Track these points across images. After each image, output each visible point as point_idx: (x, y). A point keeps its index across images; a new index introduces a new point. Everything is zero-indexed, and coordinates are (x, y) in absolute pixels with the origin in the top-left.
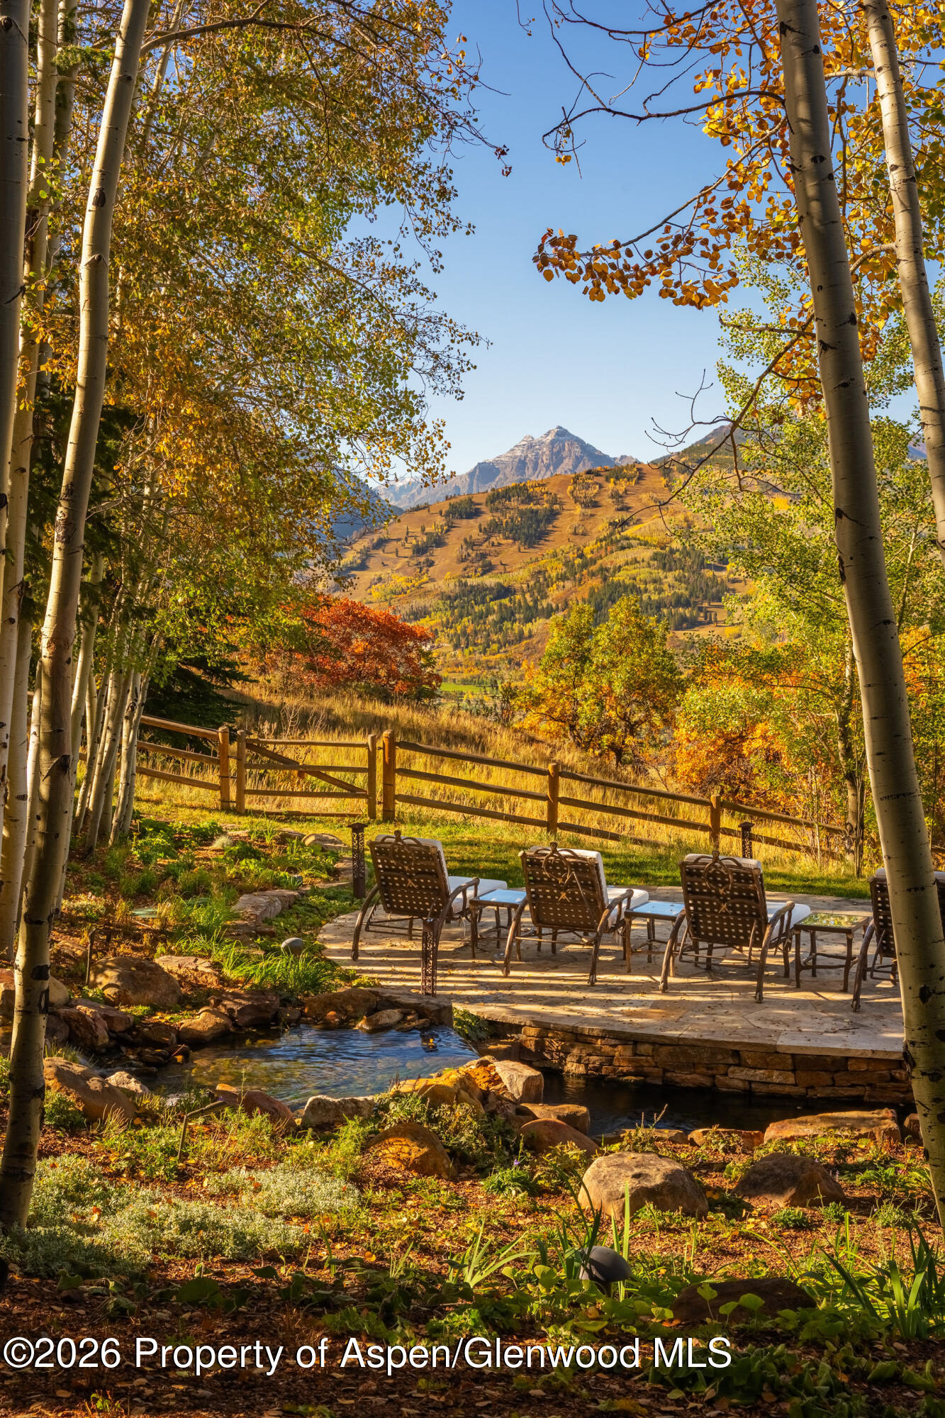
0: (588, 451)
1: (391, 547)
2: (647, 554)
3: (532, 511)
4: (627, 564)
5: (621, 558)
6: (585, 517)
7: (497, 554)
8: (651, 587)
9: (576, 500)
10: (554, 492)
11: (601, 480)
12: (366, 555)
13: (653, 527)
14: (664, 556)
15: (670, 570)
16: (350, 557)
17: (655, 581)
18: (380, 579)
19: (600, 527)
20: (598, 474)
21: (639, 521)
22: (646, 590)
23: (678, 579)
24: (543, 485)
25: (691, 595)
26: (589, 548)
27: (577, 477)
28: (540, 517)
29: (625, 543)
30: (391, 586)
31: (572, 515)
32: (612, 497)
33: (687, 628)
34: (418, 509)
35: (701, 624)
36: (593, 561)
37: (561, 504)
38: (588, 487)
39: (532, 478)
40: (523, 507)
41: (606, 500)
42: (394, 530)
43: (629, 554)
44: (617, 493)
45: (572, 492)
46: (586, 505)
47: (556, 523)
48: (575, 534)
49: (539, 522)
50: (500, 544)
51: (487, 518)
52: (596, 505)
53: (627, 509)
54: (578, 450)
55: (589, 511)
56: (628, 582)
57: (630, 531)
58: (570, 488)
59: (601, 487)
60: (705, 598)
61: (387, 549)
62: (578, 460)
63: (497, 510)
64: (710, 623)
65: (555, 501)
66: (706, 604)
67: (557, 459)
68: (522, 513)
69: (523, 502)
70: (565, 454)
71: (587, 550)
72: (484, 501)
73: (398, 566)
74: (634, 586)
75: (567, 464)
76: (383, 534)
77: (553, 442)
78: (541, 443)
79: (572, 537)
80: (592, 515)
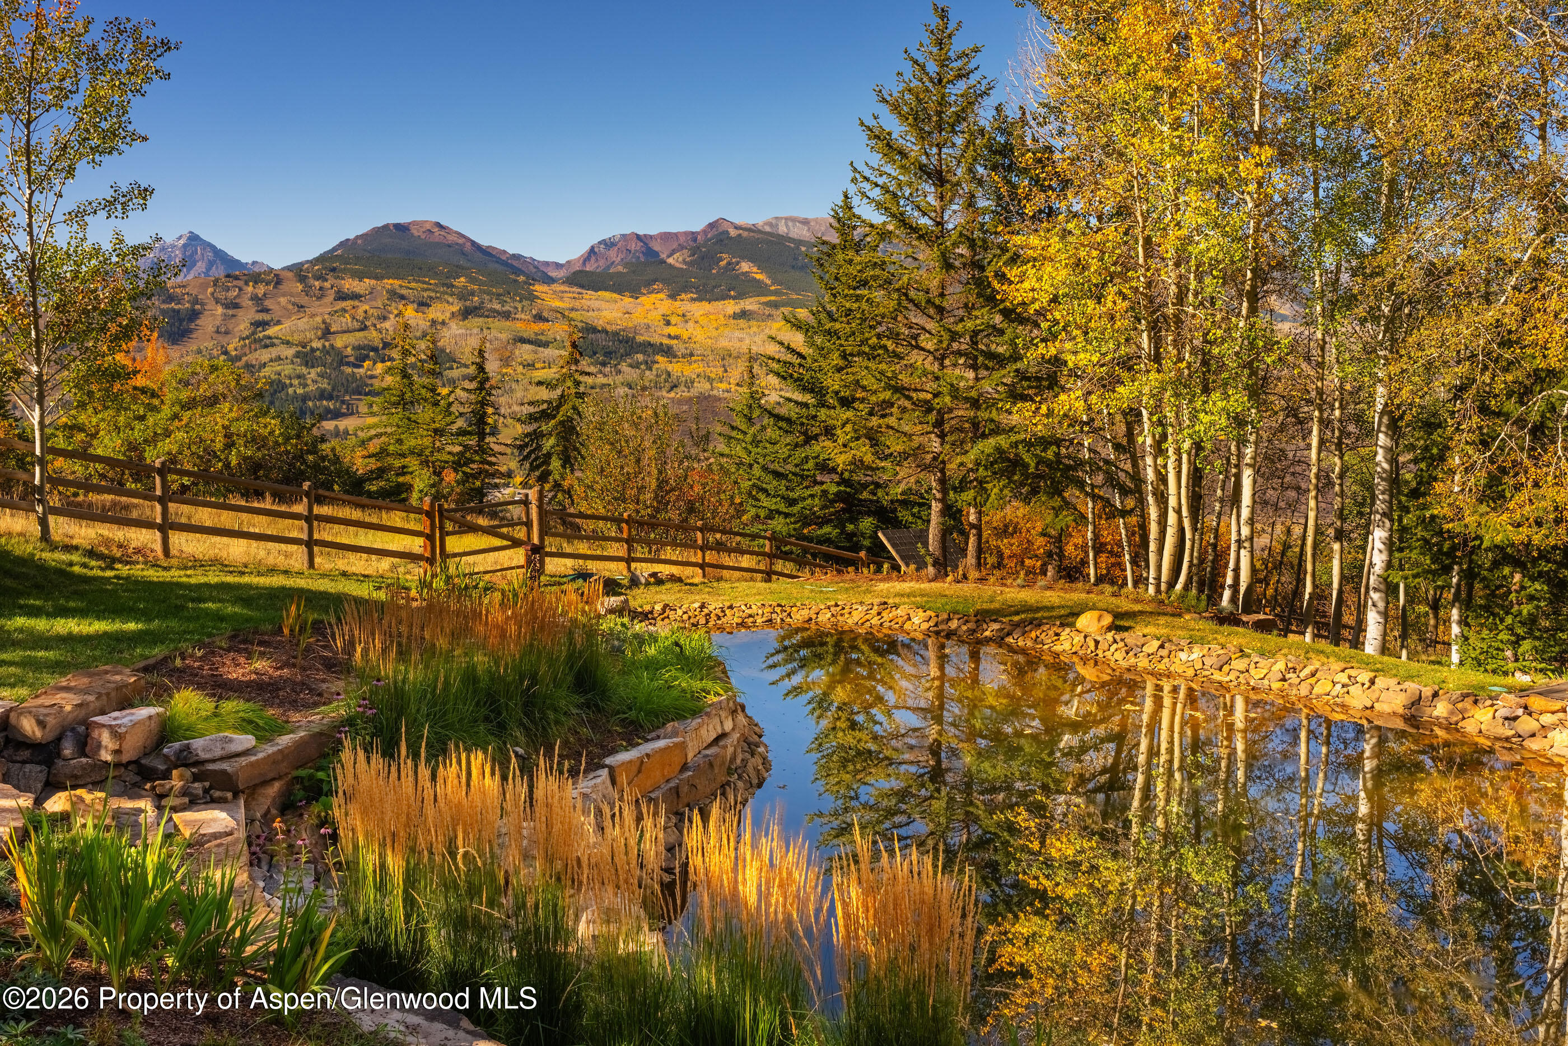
0: (220, 256)
2: (290, 352)
3: (174, 310)
4: (271, 360)
5: (265, 355)
6: (226, 317)
8: (296, 382)
9: (217, 301)
10: (194, 292)
11: (240, 283)
13: (293, 328)
14: (306, 355)
15: (313, 367)
17: (299, 377)
19: (242, 327)
20: (237, 278)
21: (279, 323)
22: (291, 385)
23: (320, 375)
24: (184, 286)
25: (333, 390)
26: (233, 346)
27: (216, 281)
28: (182, 316)
29: (268, 342)
31: (213, 315)
32: (252, 299)
33: (332, 419)
35: (344, 415)
36: (238, 358)
37: (203, 304)
38: (228, 289)
41: (246, 302)
43: (274, 352)
44: (256, 295)
45: (212, 294)
46: (227, 306)
47: (198, 322)
49: (181, 320)
52: (236, 306)
53: (267, 310)
54: (210, 255)
55: (230, 312)
56: (273, 377)
57: (271, 331)
58: (210, 290)
59: (240, 289)
60: (347, 392)
62: (211, 264)
64: (352, 414)
65: (196, 301)
66: (347, 398)
67: (190, 262)
68: (164, 312)
69: (164, 302)
70: (197, 257)
71: (230, 347)
74: (280, 381)
75: (201, 267)
77: (185, 246)
78: (173, 246)
79: (215, 336)
80: (233, 316)
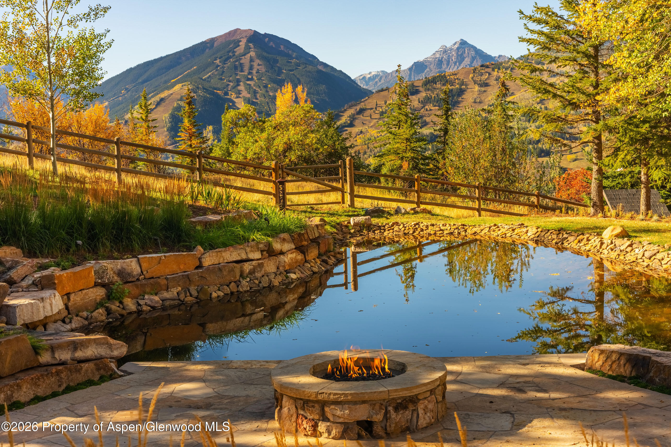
0: (479, 53)
1: (368, 113)
3: (449, 90)
6: (480, 92)
7: (429, 115)
9: (475, 82)
10: (461, 78)
11: (489, 70)
12: (353, 118)
13: (522, 97)
16: (344, 119)
18: (361, 132)
19: (490, 98)
21: (513, 94)
24: (456, 74)
27: (475, 70)
28: (454, 93)
30: (368, 136)
31: (472, 91)
32: (496, 80)
33: (544, 156)
34: (382, 90)
37: (466, 85)
38: (482, 75)
39: (449, 71)
40: (444, 88)
41: (492, 82)
42: (370, 103)
44: (499, 77)
45: (472, 78)
46: (481, 85)
47: (464, 96)
48: (475, 102)
49: (453, 96)
50: (431, 110)
51: (423, 95)
52: (487, 85)
54: (473, 53)
55: (483, 89)
58: (471, 75)
59: (490, 74)
61: (365, 114)
62: (473, 59)
63: (428, 90)
65: (462, 83)
67: (461, 58)
68: (443, 91)
69: (444, 85)
70: (465, 55)
72: (421, 85)
73: (372, 124)
75: (467, 61)
76: (362, 105)
77: (458, 49)
78: (451, 49)
79: (473, 105)
80: (485, 91)
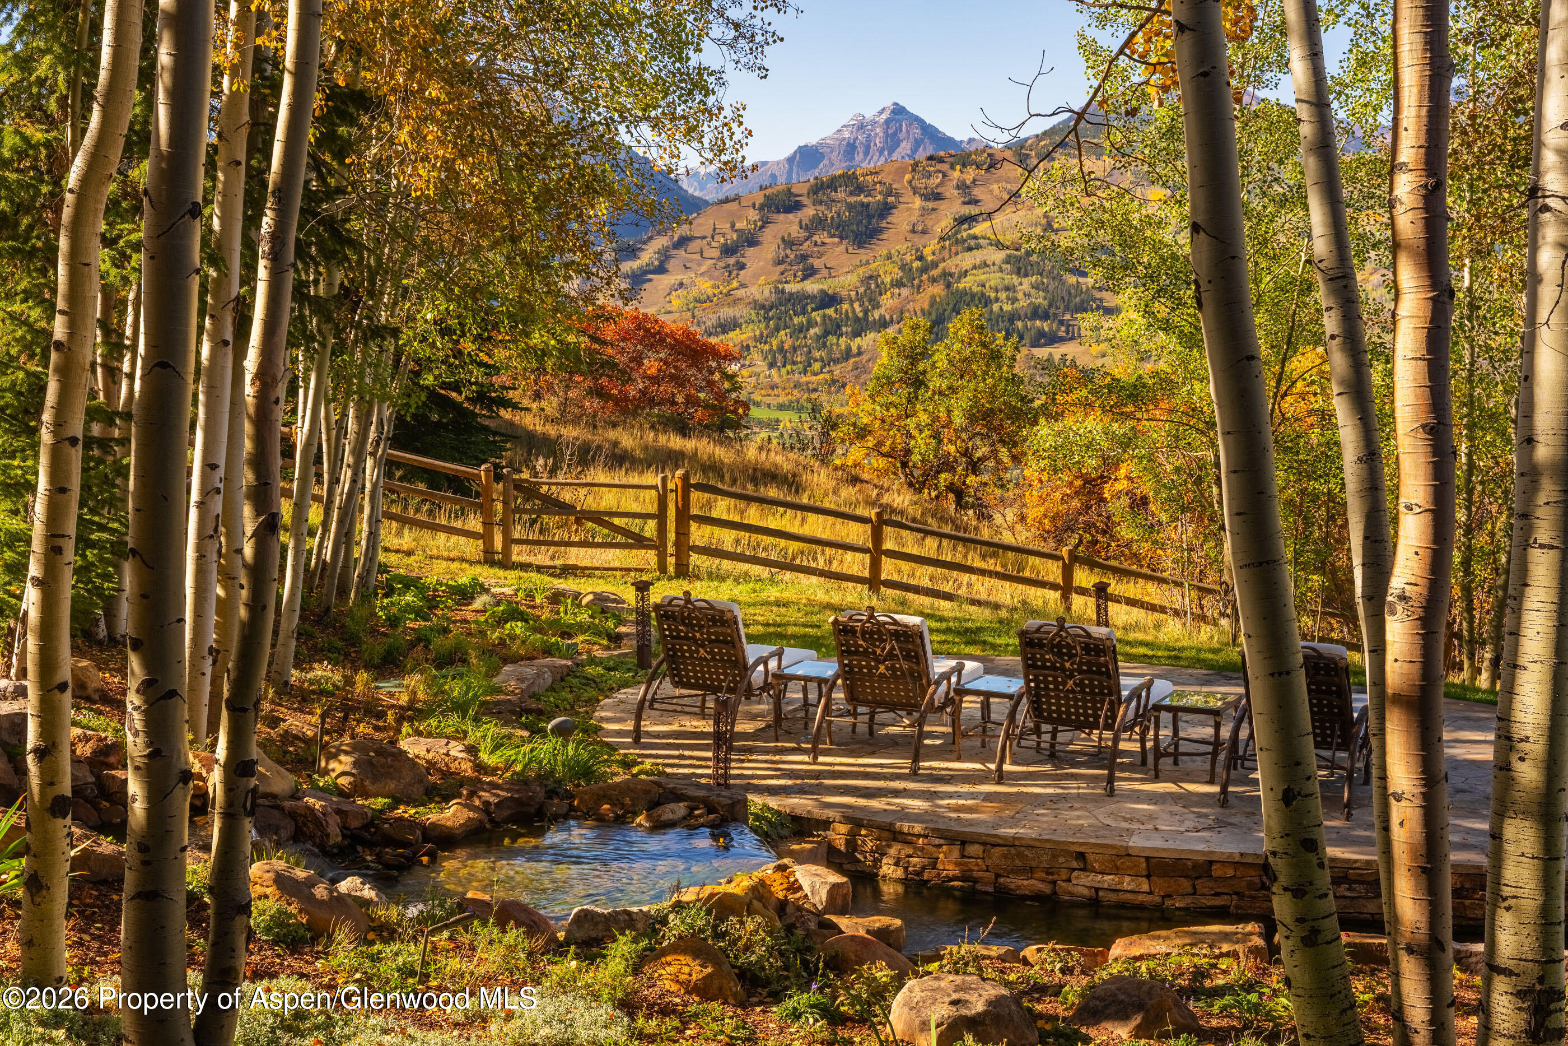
0: (929, 132)
1: (695, 246)
2: (999, 256)
3: (862, 204)
4: (975, 267)
5: (967, 260)
6: (925, 212)
7: (821, 255)
8: (1003, 295)
9: (915, 191)
10: (888, 181)
11: (945, 167)
12: (665, 255)
13: (1006, 224)
14: (1018, 259)
15: (1026, 275)
16: (648, 256)
17: (1007, 289)
18: (681, 285)
19: (943, 224)
20: (941, 160)
21: (989, 217)
22: (997, 300)
23: (1036, 287)
24: (876, 173)
25: (1050, 305)
26: (930, 249)
27: (916, 164)
28: (872, 211)
29: (972, 243)
30: (694, 293)
31: (909, 209)
32: (958, 187)
33: (1045, 345)
34: (727, 200)
35: (1062, 340)
36: (935, 265)
37: (897, 196)
38: (929, 175)
39: (864, 165)
40: (852, 199)
41: (950, 191)
42: (702, 224)
43: (978, 256)
44: (964, 182)
45: (910, 182)
46: (926, 198)
47: (890, 218)
48: (913, 231)
49: (870, 217)
50: (824, 244)
51: (809, 212)
52: (938, 197)
53: (975, 202)
54: (918, 131)
55: (930, 205)
56: (976, 289)
57: (980, 229)
58: (908, 177)
59: (944, 175)
60: (1067, 309)
61: (690, 249)
62: (917, 144)
63: (821, 203)
64: (1072, 338)
65: (889, 192)
66: (1068, 317)
67: (892, 141)
68: (850, 207)
69: (851, 194)
70: (902, 135)
71: (927, 251)
72: (805, 192)
73: (703, 269)
74: (983, 294)
75: (905, 147)
76: (684, 230)
77: (887, 122)
78: (874, 123)
79: (910, 236)
80: (934, 210)
